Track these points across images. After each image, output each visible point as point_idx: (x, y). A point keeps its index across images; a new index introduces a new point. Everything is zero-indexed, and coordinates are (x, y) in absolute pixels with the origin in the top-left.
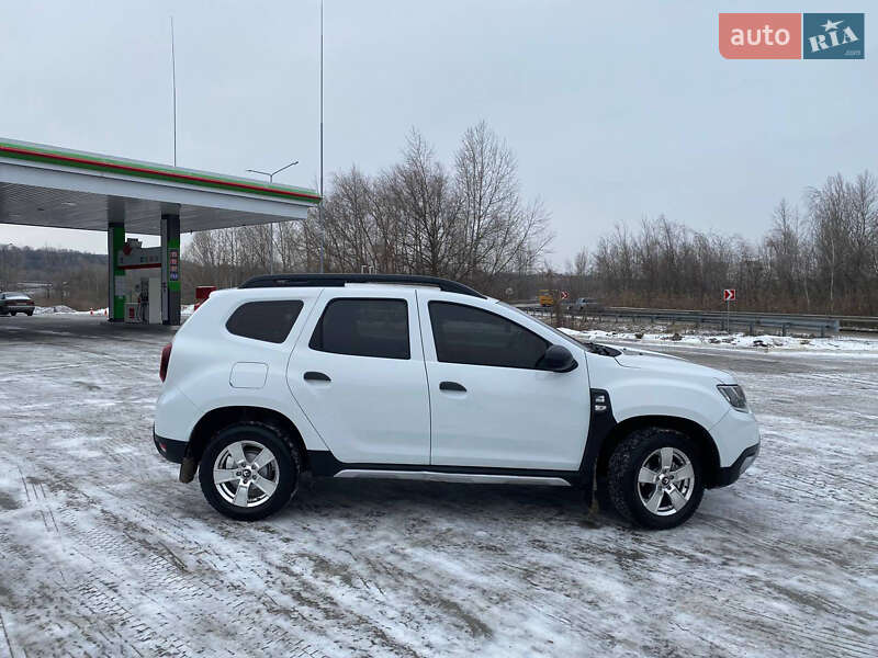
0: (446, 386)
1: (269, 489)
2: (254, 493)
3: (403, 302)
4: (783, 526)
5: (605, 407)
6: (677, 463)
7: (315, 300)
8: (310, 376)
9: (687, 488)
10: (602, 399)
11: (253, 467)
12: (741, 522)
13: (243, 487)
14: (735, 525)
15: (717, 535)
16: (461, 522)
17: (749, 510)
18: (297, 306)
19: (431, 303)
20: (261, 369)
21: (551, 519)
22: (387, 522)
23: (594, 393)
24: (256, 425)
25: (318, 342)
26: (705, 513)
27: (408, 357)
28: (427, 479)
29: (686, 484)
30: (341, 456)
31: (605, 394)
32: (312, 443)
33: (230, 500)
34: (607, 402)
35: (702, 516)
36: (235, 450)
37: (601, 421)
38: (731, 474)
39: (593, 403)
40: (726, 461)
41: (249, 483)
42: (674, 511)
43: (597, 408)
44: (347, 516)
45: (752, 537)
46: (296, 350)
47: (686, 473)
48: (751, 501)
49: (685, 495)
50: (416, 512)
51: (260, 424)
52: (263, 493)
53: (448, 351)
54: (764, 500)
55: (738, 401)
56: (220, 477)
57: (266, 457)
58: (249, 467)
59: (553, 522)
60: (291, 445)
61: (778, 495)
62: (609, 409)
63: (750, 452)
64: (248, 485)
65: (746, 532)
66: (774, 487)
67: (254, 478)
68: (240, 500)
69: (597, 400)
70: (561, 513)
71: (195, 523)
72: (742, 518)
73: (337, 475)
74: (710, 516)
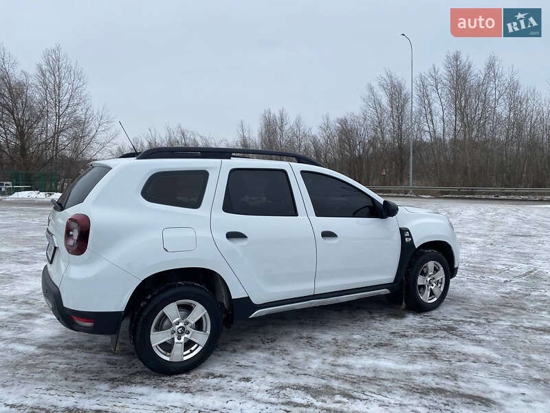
0: (325, 234)
3: (284, 172)
5: (410, 239)
6: (436, 270)
7: (218, 170)
8: (232, 236)
9: (441, 283)
10: (407, 234)
11: (186, 323)
13: (179, 344)
18: (203, 175)
19: (303, 172)
23: (402, 230)
25: (229, 206)
27: (296, 214)
30: (256, 300)
31: (408, 230)
33: (168, 359)
34: (410, 236)
36: (170, 311)
39: (402, 237)
42: (436, 299)
47: (441, 275)
49: (440, 287)
53: (322, 210)
57: (199, 311)
62: (412, 240)
67: (189, 332)
73: (252, 316)
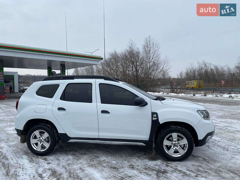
0: (103, 112)
1: (47, 145)
2: (43, 147)
3: (91, 84)
4: (223, 161)
5: (156, 119)
7: (63, 84)
8: (60, 109)
9: (186, 147)
10: (155, 115)
11: (43, 139)
12: (208, 159)
13: (40, 144)
14: (205, 159)
15: (197, 164)
16: (109, 158)
17: (212, 154)
18: (57, 86)
19: (100, 84)
20: (44, 107)
21: (140, 156)
22: (86, 157)
23: (153, 114)
24: (43, 125)
25: (63, 98)
26: (196, 155)
27: (91, 102)
28: (98, 143)
29: (185, 146)
30: (70, 135)
31: (156, 114)
32: (60, 131)
33: (36, 149)
34: (157, 117)
35: (194, 156)
36: (37, 133)
37: (155, 123)
38: (203, 142)
39: (152, 117)
40: (200, 137)
41: (41, 143)
42: (180, 155)
43: (154, 119)
44: (74, 155)
45: (210, 165)
46: (56, 101)
47: (185, 141)
48: (214, 150)
50: (97, 153)
51: (45, 124)
52: (46, 147)
53: (104, 100)
54: (218, 150)
55: (206, 116)
56: (33, 141)
57: (46, 135)
58: (41, 139)
59: (141, 158)
60: (54, 131)
61: (224, 148)
62: (158, 119)
63: (211, 134)
64: (41, 144)
65: (208, 163)
66: (223, 145)
67: (43, 142)
68: (38, 149)
69: (154, 116)
70: (145, 154)
71: (25, 157)
72: (208, 157)
73: (69, 141)
74: (197, 156)
